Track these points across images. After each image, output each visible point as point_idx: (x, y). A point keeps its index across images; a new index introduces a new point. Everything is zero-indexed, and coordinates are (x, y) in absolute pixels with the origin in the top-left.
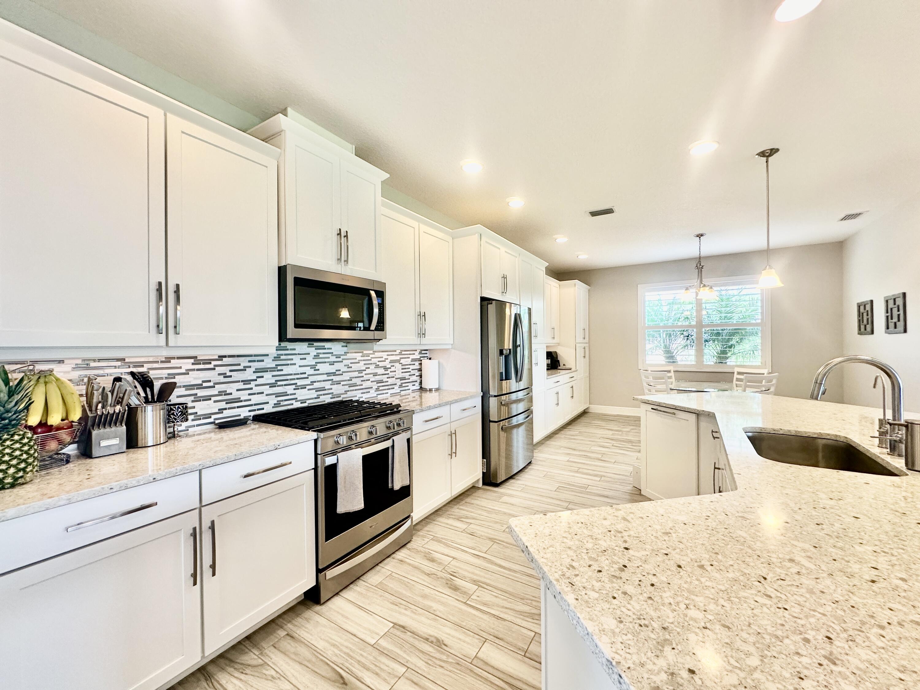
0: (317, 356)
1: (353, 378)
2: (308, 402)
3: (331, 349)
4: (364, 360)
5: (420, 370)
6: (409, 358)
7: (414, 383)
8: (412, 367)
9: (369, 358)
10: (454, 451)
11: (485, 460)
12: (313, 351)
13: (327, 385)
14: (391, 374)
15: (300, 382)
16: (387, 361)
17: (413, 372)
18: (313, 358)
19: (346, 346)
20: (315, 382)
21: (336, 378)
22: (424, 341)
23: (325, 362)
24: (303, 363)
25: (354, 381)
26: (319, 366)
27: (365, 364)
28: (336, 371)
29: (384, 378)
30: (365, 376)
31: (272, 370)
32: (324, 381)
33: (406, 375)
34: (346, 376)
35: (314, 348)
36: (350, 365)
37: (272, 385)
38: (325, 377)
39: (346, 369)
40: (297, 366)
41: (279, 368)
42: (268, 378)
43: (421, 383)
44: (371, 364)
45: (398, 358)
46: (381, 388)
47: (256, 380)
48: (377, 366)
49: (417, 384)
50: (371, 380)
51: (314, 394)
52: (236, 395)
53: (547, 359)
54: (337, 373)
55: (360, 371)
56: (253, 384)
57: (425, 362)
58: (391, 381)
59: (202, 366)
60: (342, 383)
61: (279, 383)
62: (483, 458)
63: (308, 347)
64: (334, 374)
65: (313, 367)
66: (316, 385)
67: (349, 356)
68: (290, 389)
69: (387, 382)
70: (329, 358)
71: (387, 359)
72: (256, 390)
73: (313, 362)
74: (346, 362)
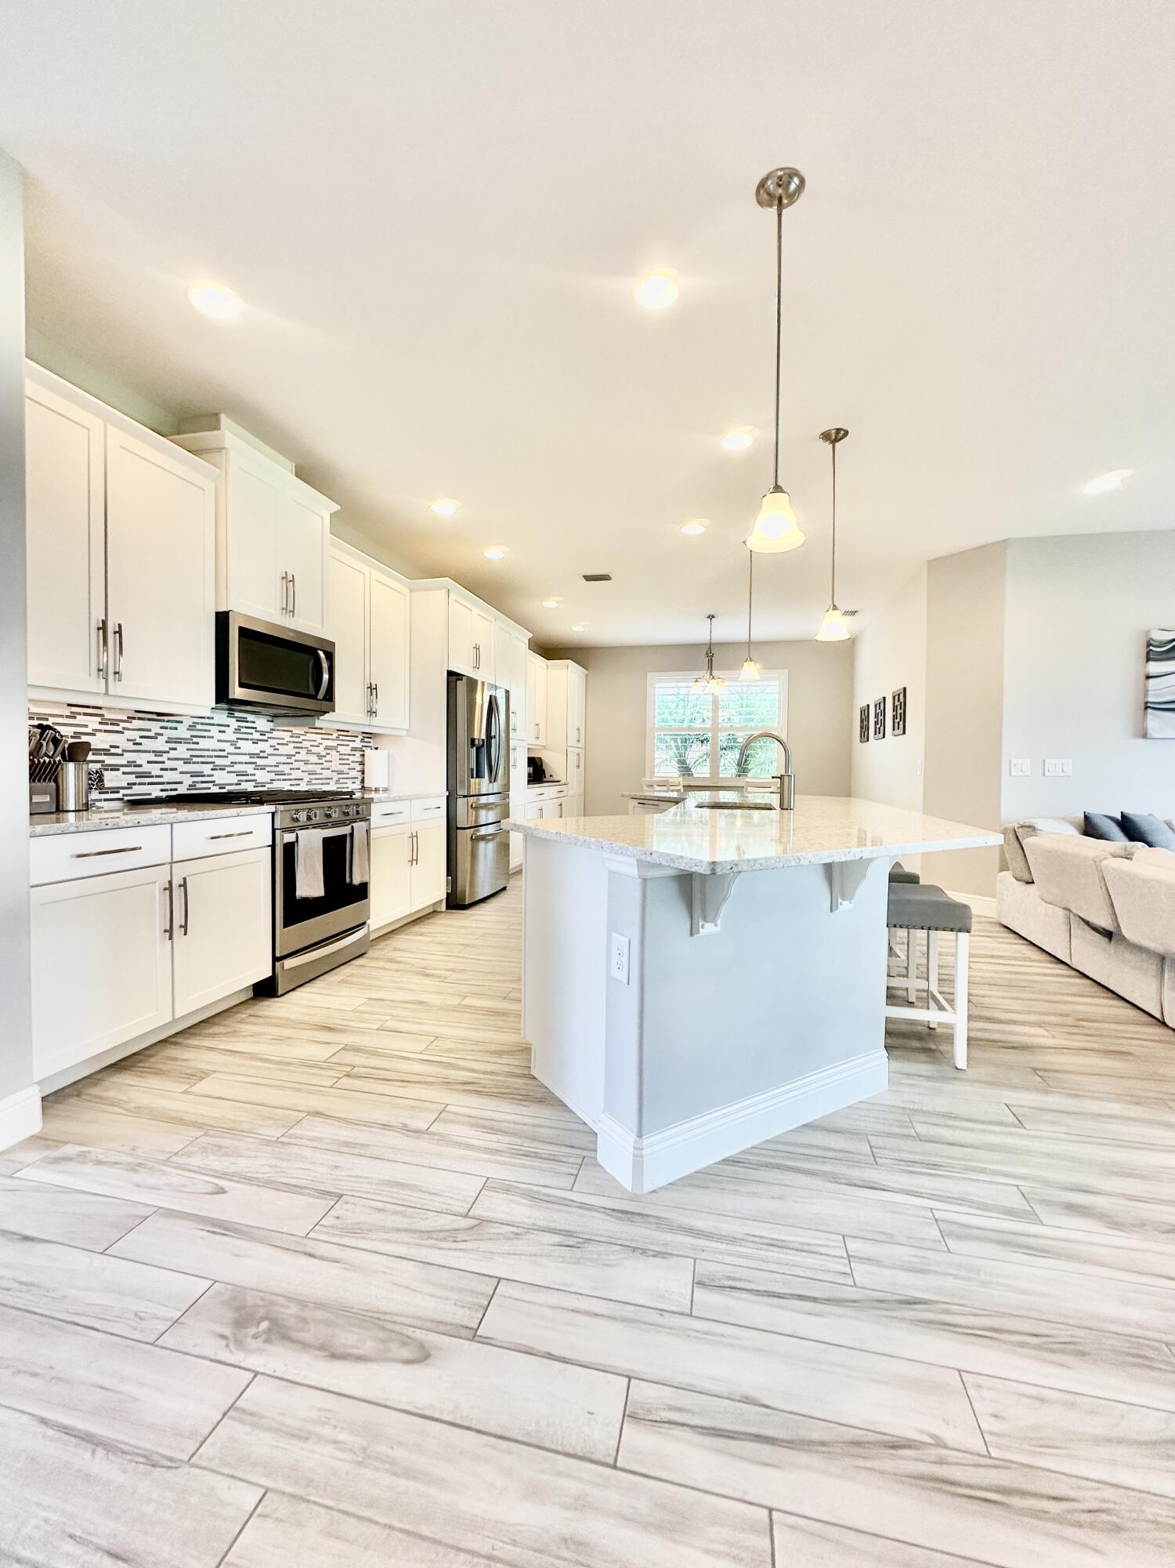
0: (238, 730)
1: (280, 763)
3: (254, 722)
4: (294, 742)
5: (362, 763)
6: (348, 745)
7: (354, 780)
8: (352, 758)
9: (300, 740)
10: (415, 858)
11: (450, 878)
13: (250, 769)
14: (326, 765)
15: (219, 761)
16: (322, 747)
17: (353, 765)
18: (234, 733)
19: (272, 721)
20: (236, 763)
21: (260, 762)
22: (375, 721)
23: (247, 739)
24: (222, 736)
25: (281, 768)
26: (240, 743)
27: (294, 747)
28: (261, 752)
29: (318, 769)
30: (294, 763)
31: (186, 741)
32: (246, 763)
33: (345, 768)
34: (272, 761)
35: (235, 719)
36: (277, 747)
37: (187, 762)
38: (247, 759)
39: (271, 751)
40: (215, 739)
41: (195, 740)
42: (182, 751)
43: (363, 781)
44: (302, 748)
45: (335, 743)
46: (313, 782)
47: (168, 752)
49: (358, 782)
50: (302, 769)
51: (234, 779)
52: (146, 768)
53: (529, 766)
54: (262, 755)
55: (289, 756)
56: (164, 758)
57: (368, 752)
58: (326, 774)
59: (109, 728)
60: (268, 769)
61: (195, 759)
62: (448, 875)
63: (228, 717)
64: (258, 756)
65: (233, 743)
66: (237, 768)
67: (276, 734)
68: (206, 769)
69: (321, 774)
70: (252, 734)
71: (321, 744)
72: (169, 764)
73: (234, 737)
74: (271, 742)
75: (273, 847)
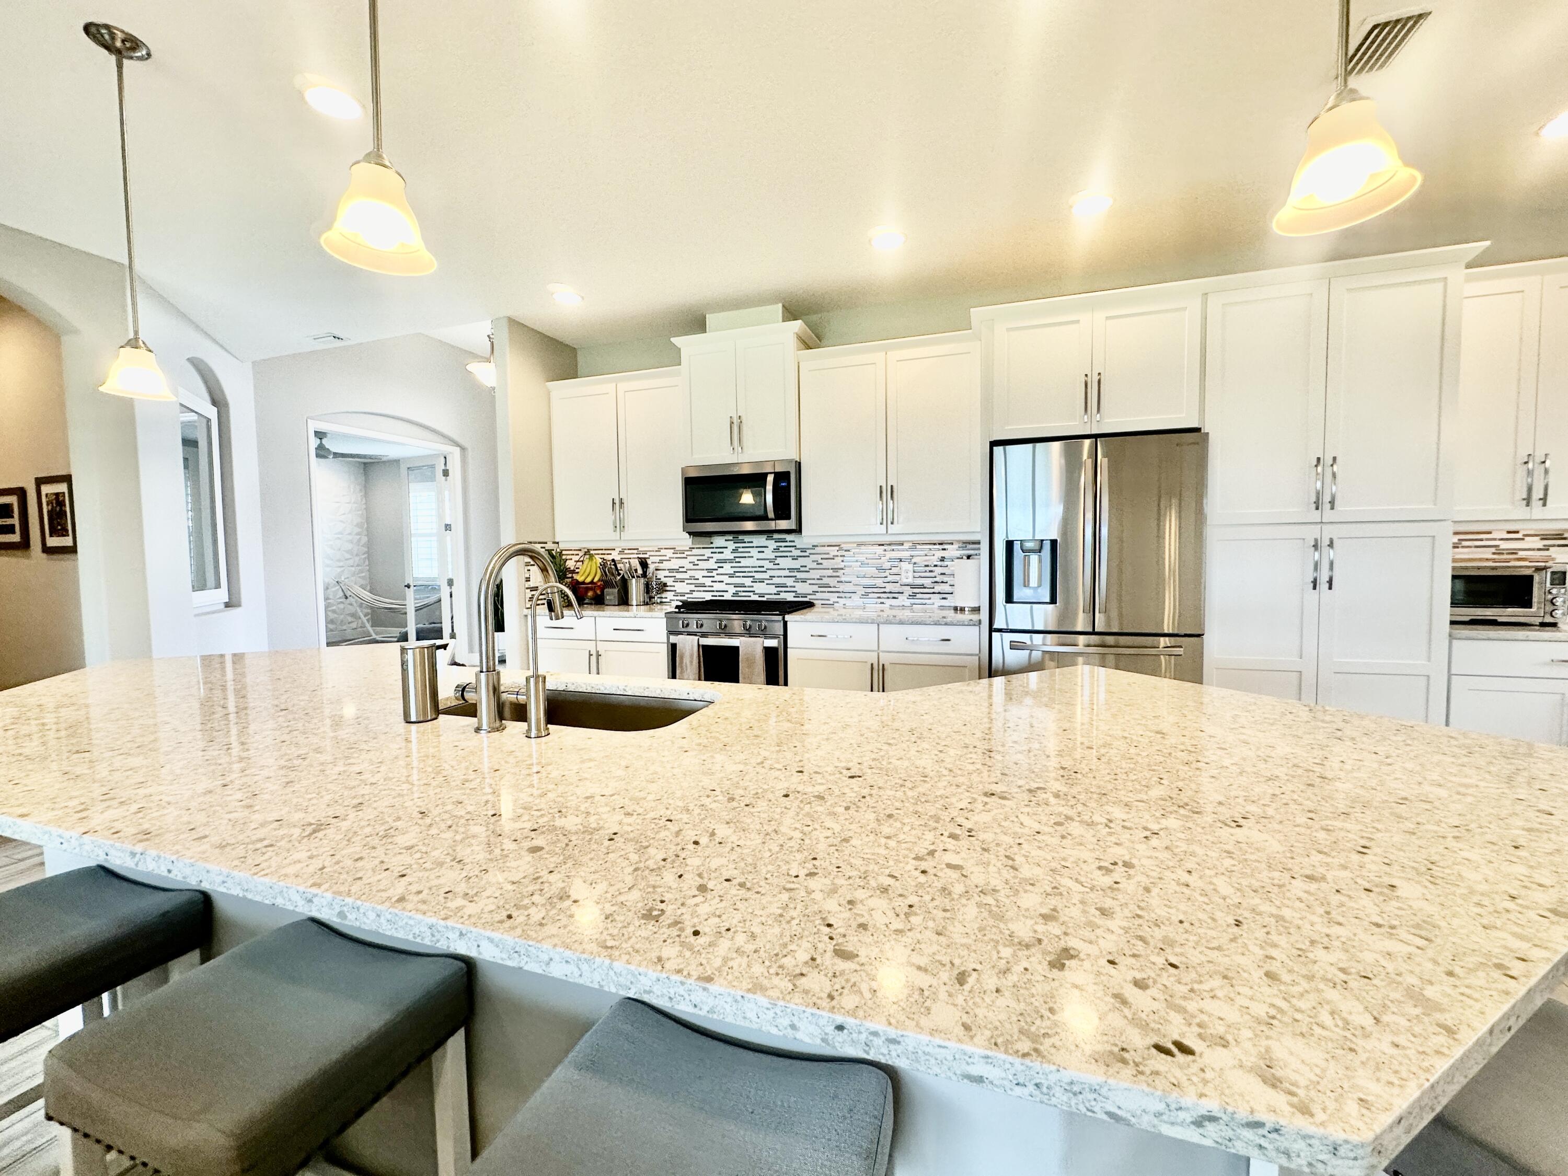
0: (777, 549)
2: (767, 597)
4: (842, 556)
6: (931, 555)
7: (942, 596)
8: (937, 570)
9: (851, 553)
12: (772, 544)
13: (790, 582)
14: (892, 578)
15: (758, 576)
16: (882, 559)
17: (939, 578)
18: (773, 552)
20: (775, 577)
21: (799, 575)
24: (761, 556)
25: (825, 581)
26: (778, 560)
27: (843, 561)
28: (801, 566)
29: (879, 582)
30: (843, 576)
31: (731, 561)
33: (925, 581)
34: (815, 574)
35: (773, 541)
36: (820, 561)
37: (731, 576)
38: (787, 573)
39: (814, 565)
40: (755, 559)
41: (737, 560)
42: (727, 568)
44: (856, 561)
45: (906, 554)
46: (871, 595)
48: (866, 565)
50: (854, 582)
51: (773, 590)
52: (702, 580)
54: (802, 569)
55: (836, 570)
56: (715, 573)
58: (890, 587)
59: (679, 555)
60: (809, 582)
61: (737, 574)
63: (766, 539)
64: (798, 570)
65: (773, 561)
66: (776, 580)
67: (820, 550)
68: (748, 582)
69: (885, 587)
70: (791, 551)
71: (884, 556)
72: (717, 578)
73: (772, 556)
74: (813, 557)
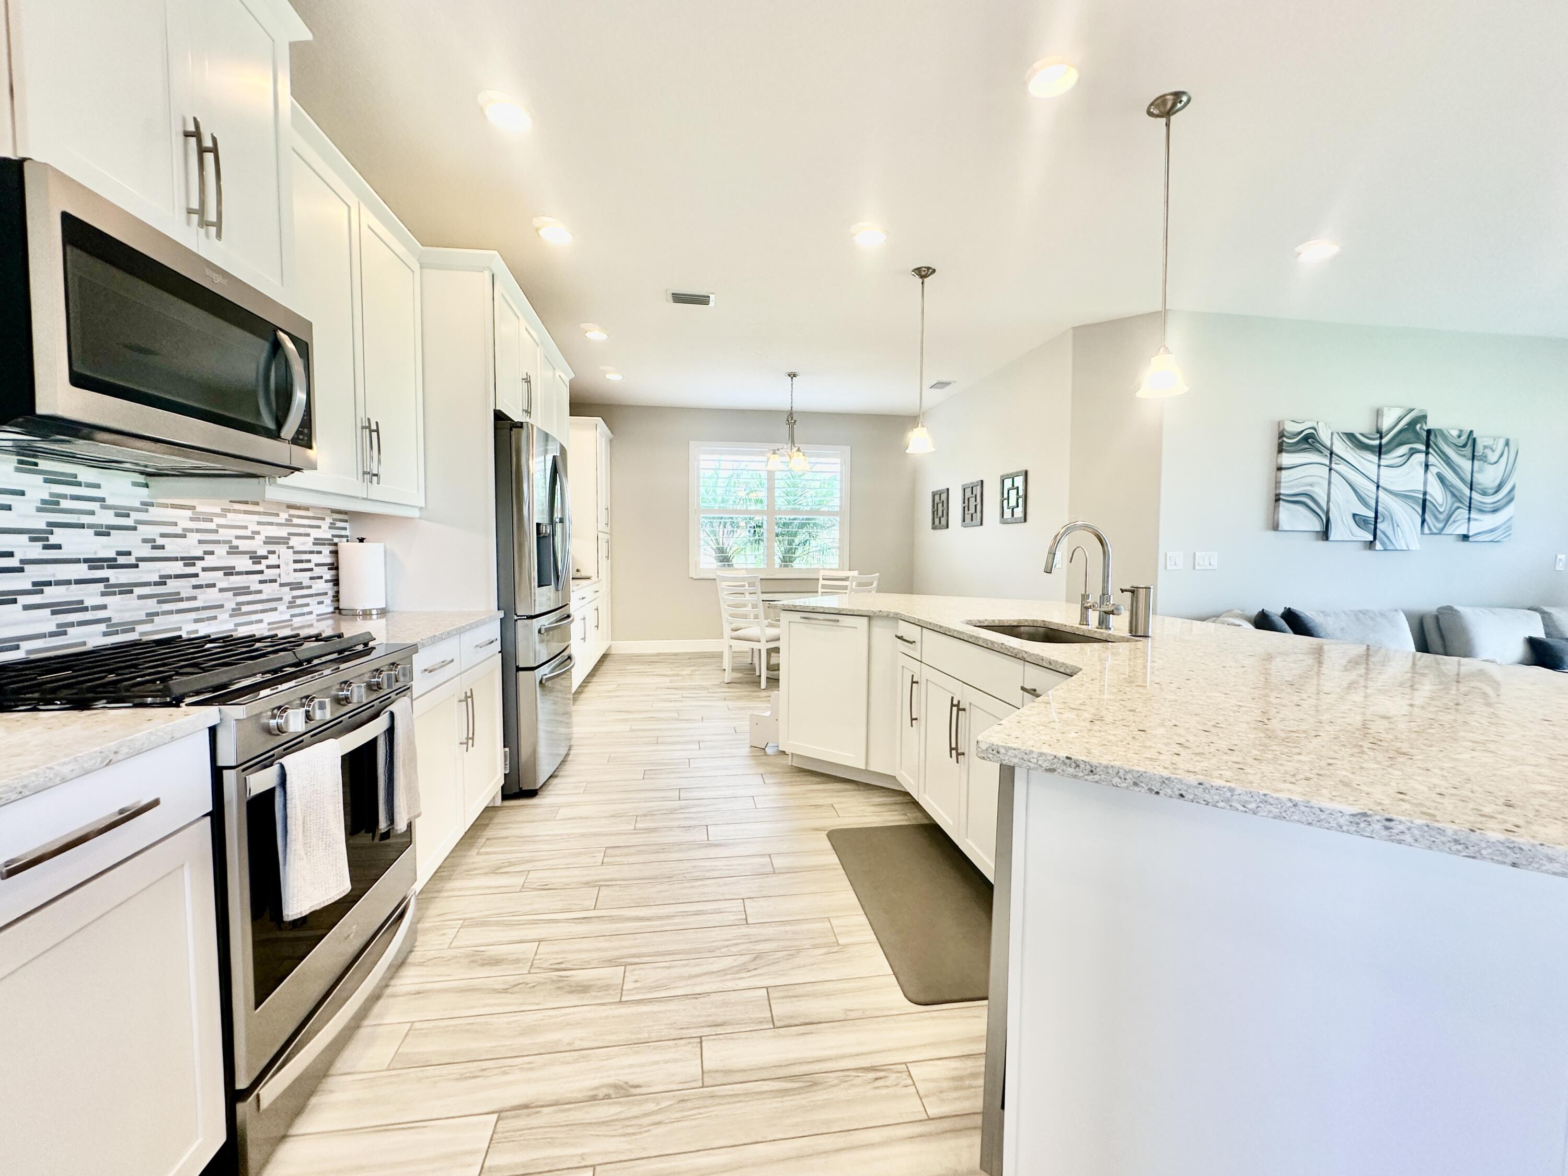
0: (50, 504)
1: (170, 577)
2: (26, 646)
3: (98, 486)
4: (198, 531)
5: (334, 567)
6: (308, 535)
7: (320, 598)
8: (316, 559)
9: (212, 526)
10: (471, 735)
11: (507, 749)
12: (36, 487)
13: (91, 595)
14: (269, 574)
16: (260, 539)
17: (318, 571)
18: (39, 510)
19: (147, 486)
20: (49, 584)
21: (118, 577)
22: (376, 491)
23: (82, 526)
25: (172, 586)
26: (59, 536)
27: (200, 542)
28: (119, 553)
29: (252, 582)
30: (202, 574)
32: (79, 582)
33: (304, 577)
34: (151, 573)
35: (40, 478)
36: (160, 541)
38: (82, 571)
39: (146, 552)
43: (336, 597)
44: (218, 542)
45: (283, 532)
46: (245, 609)
48: (234, 551)
49: (328, 600)
50: (220, 585)
51: (46, 622)
54: (122, 560)
55: (190, 561)
57: (343, 545)
58: (269, 590)
60: (138, 591)
63: (18, 470)
64: (111, 564)
65: (37, 536)
66: (52, 594)
67: (155, 513)
69: (260, 592)
70: (92, 513)
71: (258, 533)
73: (39, 522)
74: (145, 531)
75: (217, 816)
